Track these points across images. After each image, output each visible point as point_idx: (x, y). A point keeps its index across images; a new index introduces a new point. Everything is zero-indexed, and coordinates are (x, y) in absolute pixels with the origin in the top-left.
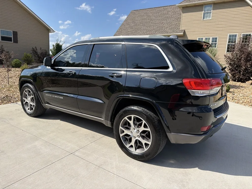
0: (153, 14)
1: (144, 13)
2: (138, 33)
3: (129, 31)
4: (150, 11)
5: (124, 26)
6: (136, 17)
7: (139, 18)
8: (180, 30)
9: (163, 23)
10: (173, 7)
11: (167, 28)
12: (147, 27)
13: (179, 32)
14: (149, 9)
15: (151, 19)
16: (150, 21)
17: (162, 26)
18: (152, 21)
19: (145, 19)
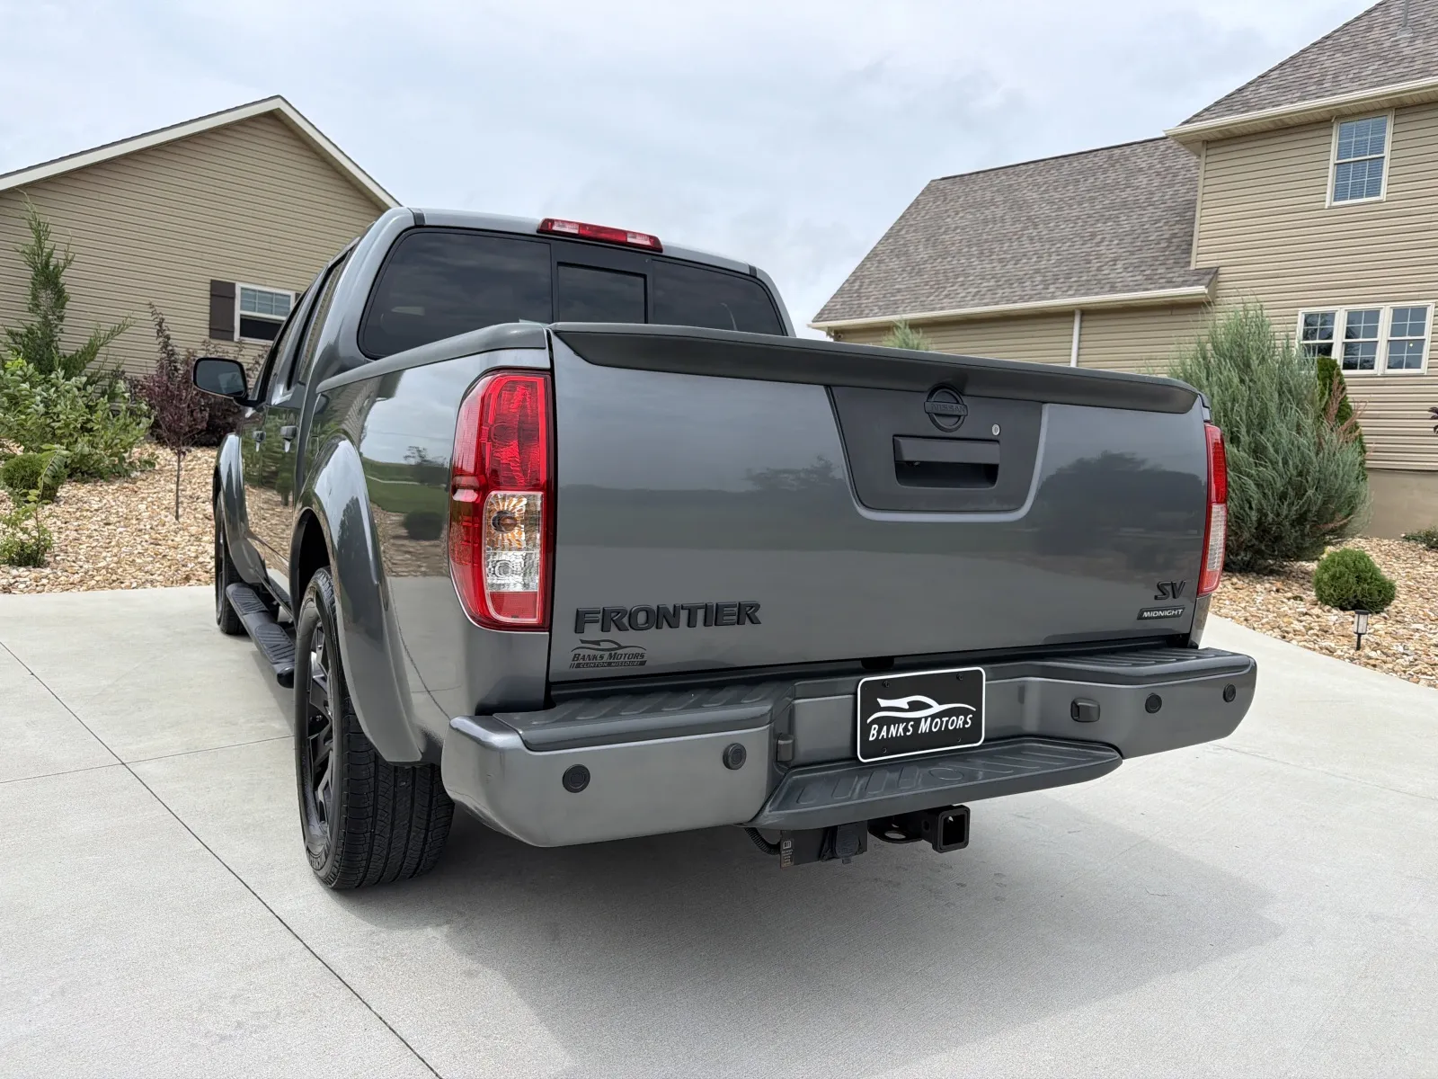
0: (1046, 191)
1: (998, 191)
2: (947, 296)
3: (899, 291)
4: (1030, 176)
5: (880, 262)
6: (947, 211)
7: (962, 218)
8: (1192, 267)
9: (1093, 235)
10: (1162, 148)
11: (1115, 260)
12: (1000, 261)
13: (1184, 284)
14: (1024, 168)
15: (1029, 218)
16: (1026, 228)
17: (1088, 254)
18: (1036, 226)
19: (995, 222)
